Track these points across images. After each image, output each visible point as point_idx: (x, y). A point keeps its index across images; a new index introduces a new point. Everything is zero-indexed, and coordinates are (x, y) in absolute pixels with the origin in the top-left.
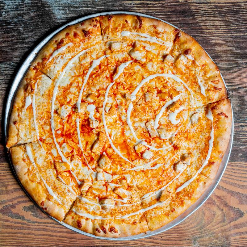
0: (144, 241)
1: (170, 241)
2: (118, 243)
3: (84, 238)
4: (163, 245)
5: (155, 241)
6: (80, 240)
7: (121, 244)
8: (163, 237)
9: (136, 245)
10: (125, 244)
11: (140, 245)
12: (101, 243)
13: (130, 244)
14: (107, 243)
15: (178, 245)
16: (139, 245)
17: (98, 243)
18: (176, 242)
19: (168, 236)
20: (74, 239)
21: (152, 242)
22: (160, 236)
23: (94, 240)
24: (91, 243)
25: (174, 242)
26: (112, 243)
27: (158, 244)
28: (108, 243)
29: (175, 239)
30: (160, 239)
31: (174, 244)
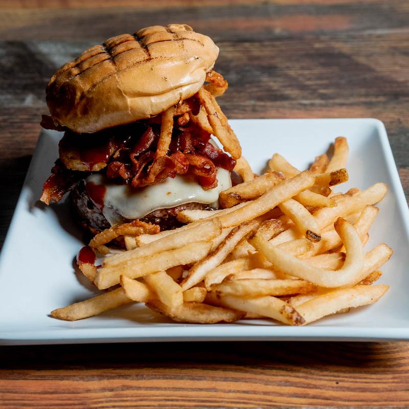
0: (274, 393)
1: (371, 391)
2: (177, 400)
3: (51, 391)
4: (347, 403)
5: (312, 392)
6: (37, 396)
7: (189, 401)
8: (342, 381)
9: (244, 403)
10: (203, 401)
11: (259, 405)
12: (116, 401)
13: (222, 402)
14: (136, 401)
15: (403, 403)
16: (255, 404)
17: (102, 402)
18: (392, 394)
19: (358, 380)
20: (16, 393)
21: (305, 396)
22: (331, 380)
23: (89, 395)
24: (76, 402)
25: (386, 395)
26: (155, 400)
27: (327, 399)
28: (142, 400)
29: (386, 386)
30: (333, 387)
31: (386, 400)
